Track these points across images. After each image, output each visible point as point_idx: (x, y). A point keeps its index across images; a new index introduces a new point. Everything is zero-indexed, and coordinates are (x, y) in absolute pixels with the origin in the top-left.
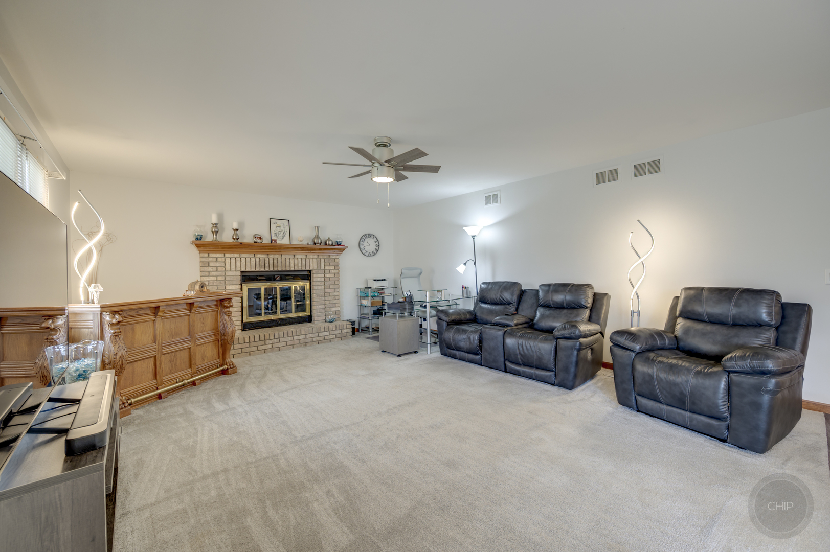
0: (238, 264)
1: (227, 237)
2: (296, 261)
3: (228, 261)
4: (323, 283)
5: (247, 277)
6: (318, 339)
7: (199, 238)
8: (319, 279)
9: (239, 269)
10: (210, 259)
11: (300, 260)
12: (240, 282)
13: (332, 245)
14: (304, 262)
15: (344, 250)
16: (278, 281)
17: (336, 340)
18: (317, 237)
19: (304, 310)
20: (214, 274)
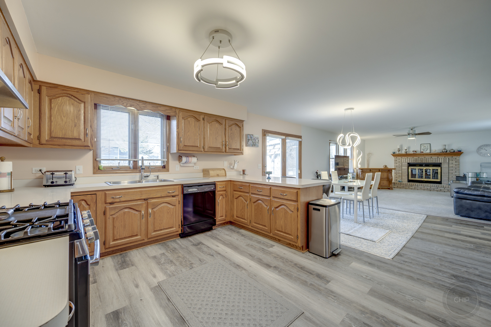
0: (407, 160)
1: (403, 152)
2: (432, 159)
3: (403, 160)
4: (448, 168)
5: (410, 165)
6: (437, 190)
7: (394, 153)
8: (445, 167)
9: (407, 162)
10: (397, 159)
11: (434, 159)
12: (407, 166)
13: (454, 152)
14: (436, 160)
15: (461, 154)
16: (424, 166)
17: (448, 192)
18: (445, 149)
19: (437, 179)
20: (398, 163)
